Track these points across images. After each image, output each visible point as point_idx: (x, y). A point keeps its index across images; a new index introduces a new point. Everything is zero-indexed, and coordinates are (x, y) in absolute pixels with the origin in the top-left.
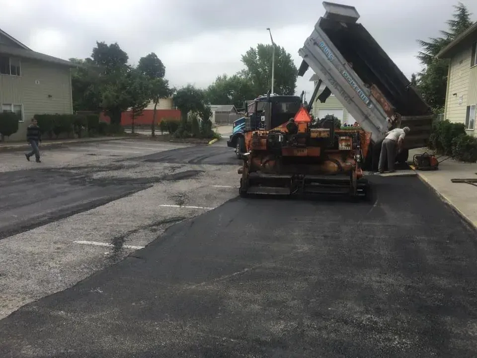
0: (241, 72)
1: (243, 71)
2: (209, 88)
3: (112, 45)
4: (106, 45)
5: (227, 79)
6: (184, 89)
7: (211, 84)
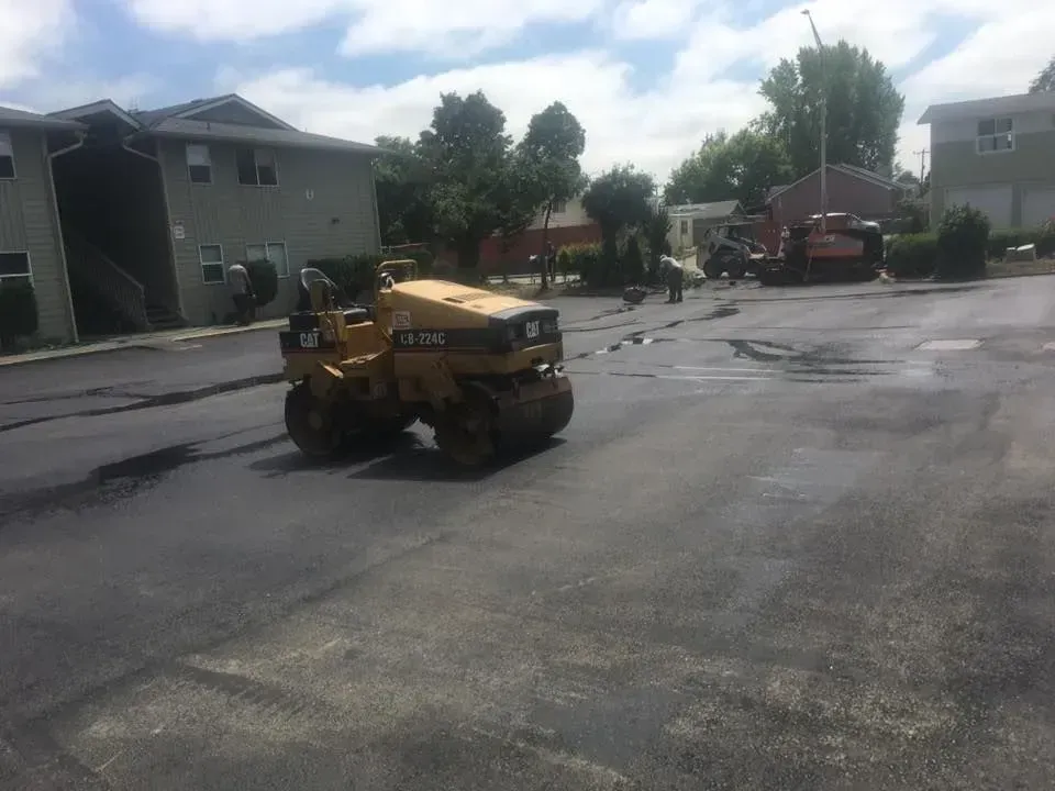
0: (759, 120)
1: (762, 117)
2: (684, 166)
3: (470, 97)
4: (459, 98)
5: (726, 141)
6: (606, 177)
7: (689, 157)
